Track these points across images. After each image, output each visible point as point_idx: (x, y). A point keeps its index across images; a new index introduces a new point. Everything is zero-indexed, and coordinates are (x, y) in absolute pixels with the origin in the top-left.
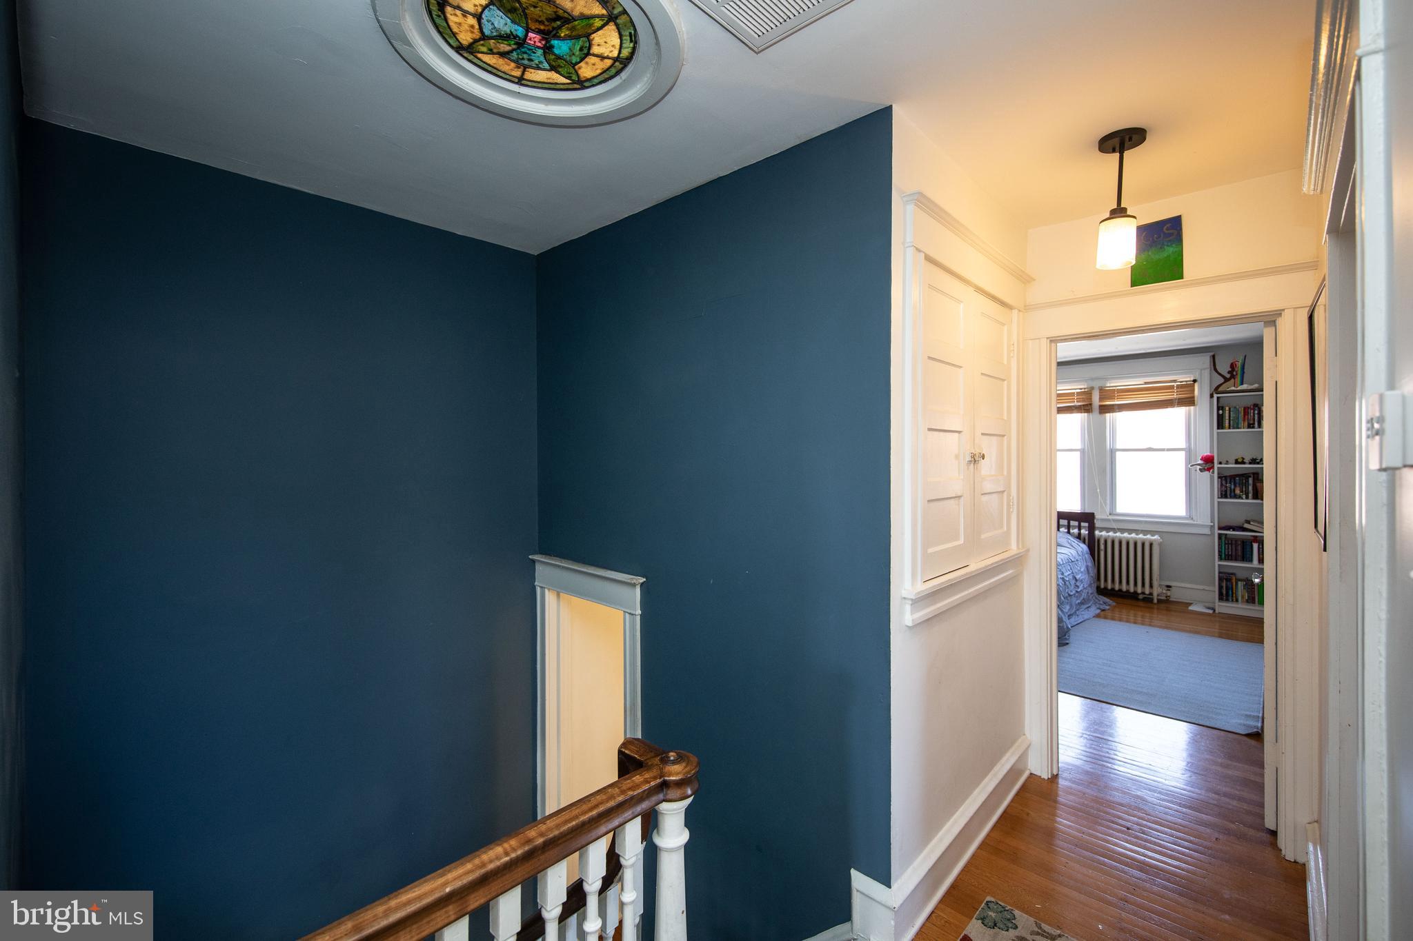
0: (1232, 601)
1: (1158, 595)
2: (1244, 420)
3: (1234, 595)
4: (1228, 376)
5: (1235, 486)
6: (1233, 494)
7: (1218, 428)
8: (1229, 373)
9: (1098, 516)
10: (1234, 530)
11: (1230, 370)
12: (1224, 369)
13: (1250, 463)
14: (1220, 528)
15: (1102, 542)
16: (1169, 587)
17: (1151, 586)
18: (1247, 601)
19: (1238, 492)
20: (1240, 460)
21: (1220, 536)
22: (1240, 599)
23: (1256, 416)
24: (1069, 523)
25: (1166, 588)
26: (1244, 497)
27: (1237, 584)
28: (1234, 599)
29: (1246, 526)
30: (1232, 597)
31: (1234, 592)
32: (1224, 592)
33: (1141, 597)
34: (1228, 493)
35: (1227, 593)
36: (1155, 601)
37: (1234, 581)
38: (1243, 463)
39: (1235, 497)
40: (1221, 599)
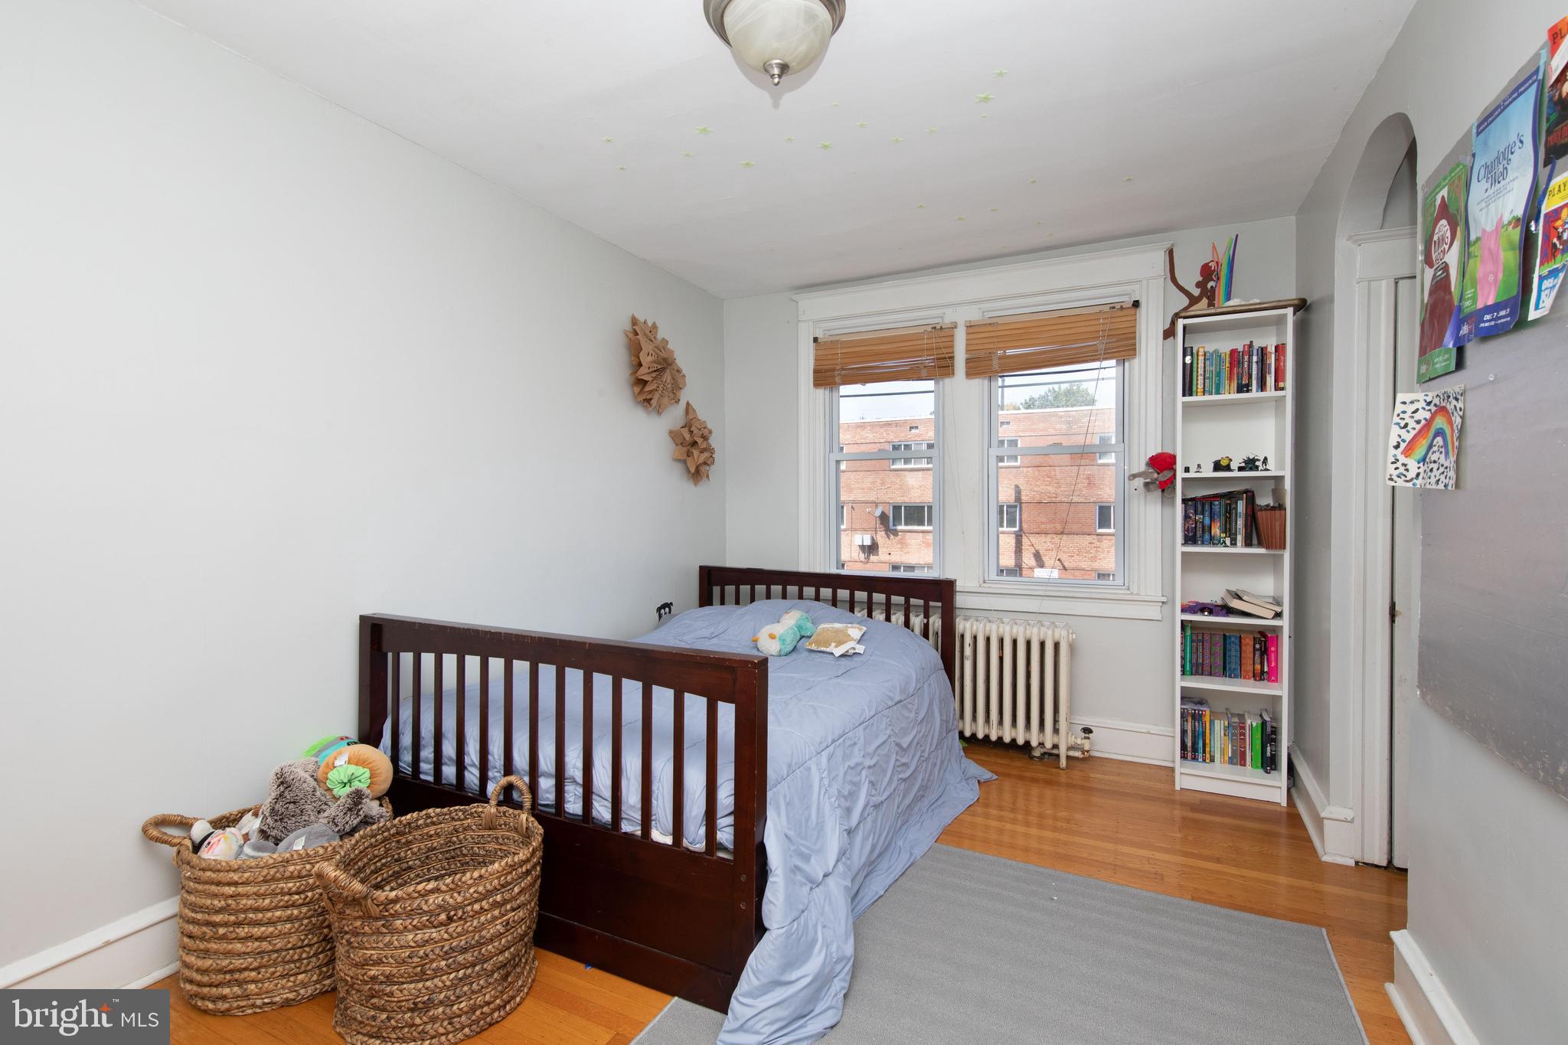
0: (1204, 761)
1: (1069, 748)
2: (1230, 379)
3: (1207, 749)
4: (1196, 292)
5: (1212, 519)
6: (1207, 536)
7: (1184, 395)
8: (1198, 285)
9: (959, 586)
10: (1211, 613)
11: (1201, 279)
12: (1190, 278)
13: (1241, 469)
14: (1184, 610)
15: (968, 640)
16: (1087, 731)
17: (1056, 731)
18: (1231, 761)
19: (1216, 530)
20: (1224, 463)
21: (1183, 623)
22: (1217, 756)
23: (1255, 366)
24: (907, 602)
25: (1083, 735)
26: (1228, 541)
27: (1212, 722)
28: (1208, 756)
29: (1235, 604)
30: (1204, 752)
31: (1208, 741)
32: (1189, 744)
33: (1037, 753)
34: (1199, 533)
35: (1194, 744)
36: (1063, 762)
37: (1207, 719)
38: (1228, 468)
39: (1212, 541)
40: (1184, 757)
